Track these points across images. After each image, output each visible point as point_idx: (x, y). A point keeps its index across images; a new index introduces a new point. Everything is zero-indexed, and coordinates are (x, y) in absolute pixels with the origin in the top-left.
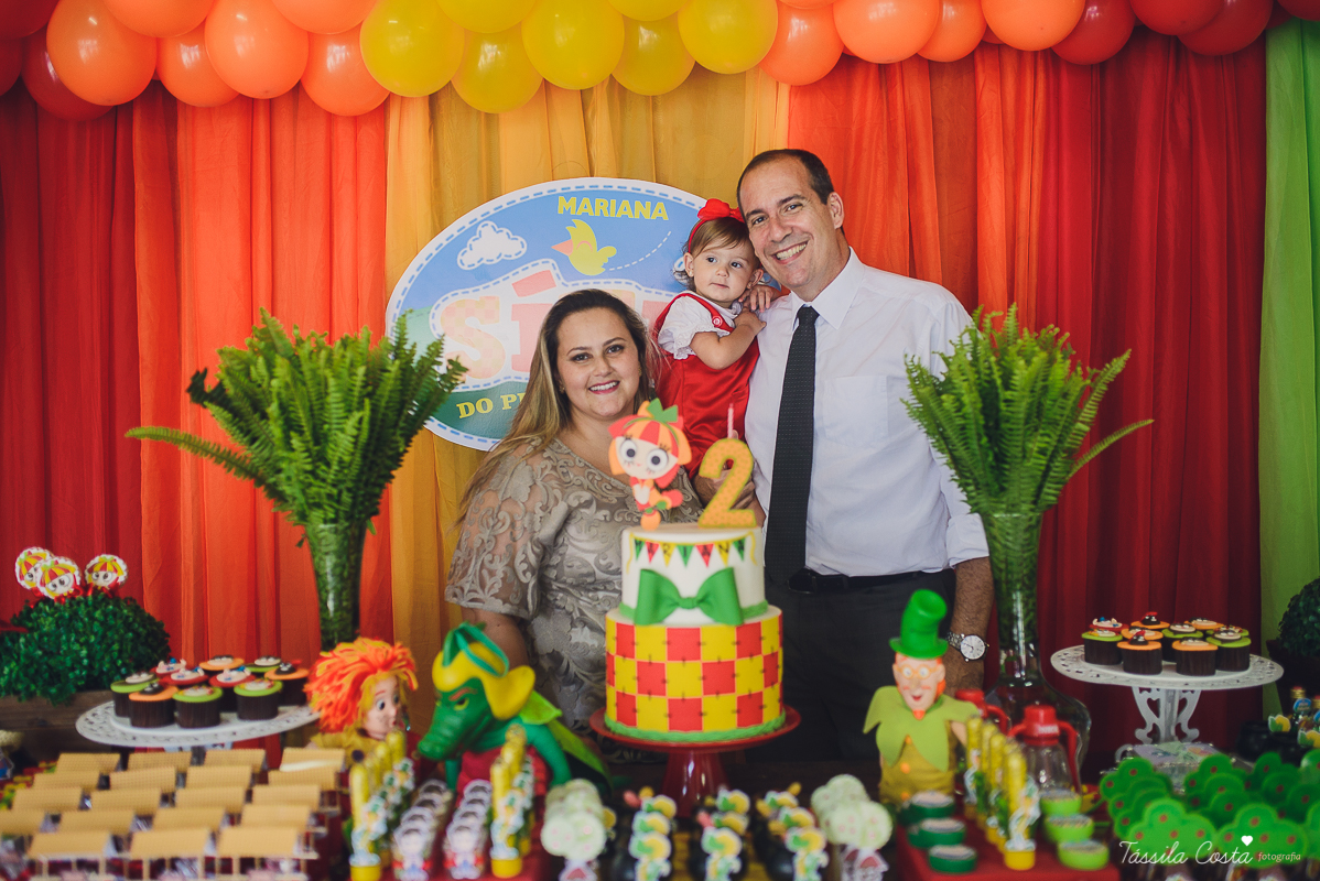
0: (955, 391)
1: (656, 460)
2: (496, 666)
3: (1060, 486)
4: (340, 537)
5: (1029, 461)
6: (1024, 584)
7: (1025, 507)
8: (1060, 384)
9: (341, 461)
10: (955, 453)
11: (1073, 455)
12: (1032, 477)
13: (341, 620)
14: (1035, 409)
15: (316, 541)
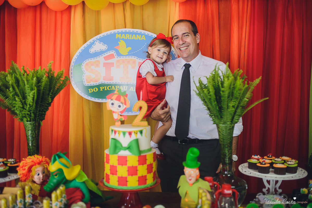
0: (208, 88)
1: (120, 106)
2: (68, 165)
3: (239, 117)
4: (32, 126)
5: (229, 109)
6: (228, 146)
7: (228, 123)
8: (239, 86)
9: (30, 105)
10: (208, 106)
11: (244, 108)
12: (230, 114)
13: (33, 149)
14: (231, 93)
15: (25, 127)
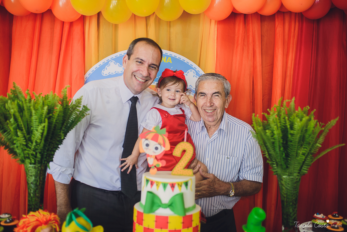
0: (271, 129)
1: (157, 148)
2: (87, 227)
3: (309, 167)
4: (37, 170)
5: (298, 157)
6: (293, 203)
7: (295, 174)
8: (312, 129)
9: (36, 142)
10: (270, 152)
11: (314, 155)
12: (299, 163)
13: (35, 200)
14: (302, 138)
15: (27, 171)
